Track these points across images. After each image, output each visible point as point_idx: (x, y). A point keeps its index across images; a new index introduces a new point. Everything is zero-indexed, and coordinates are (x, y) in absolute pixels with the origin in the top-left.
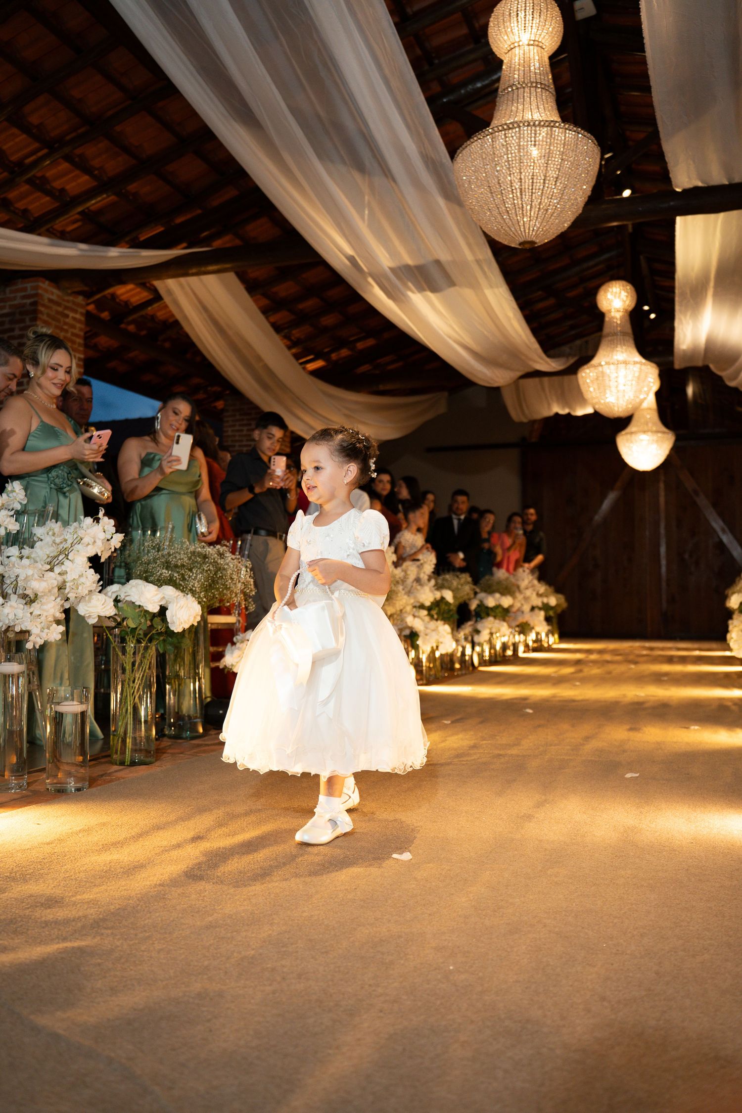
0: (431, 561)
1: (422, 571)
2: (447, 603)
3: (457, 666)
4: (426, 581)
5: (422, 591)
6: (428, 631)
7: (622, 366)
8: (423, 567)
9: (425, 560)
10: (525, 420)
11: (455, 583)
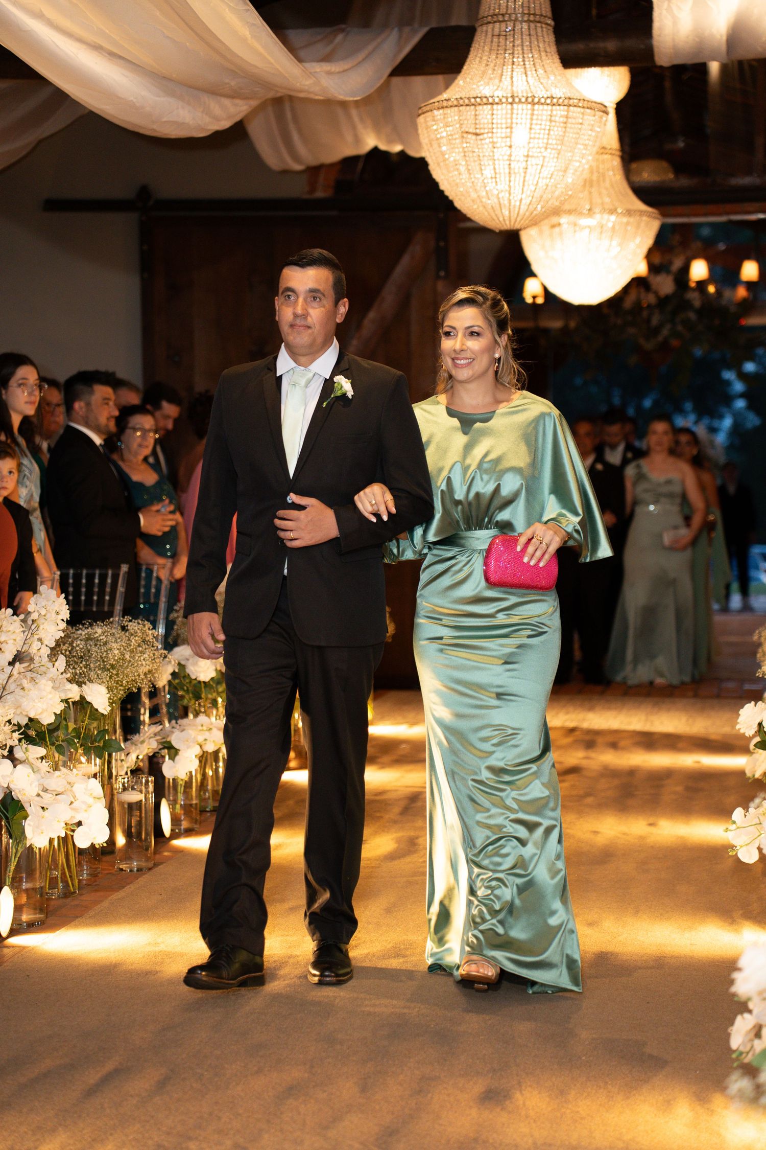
0: (57, 613)
1: (36, 637)
2: (95, 714)
3: (121, 840)
4: (45, 659)
5: (34, 693)
6: (47, 798)
7: (522, 111)
8: (38, 627)
9: (43, 612)
10: (298, 167)
11: (115, 651)
